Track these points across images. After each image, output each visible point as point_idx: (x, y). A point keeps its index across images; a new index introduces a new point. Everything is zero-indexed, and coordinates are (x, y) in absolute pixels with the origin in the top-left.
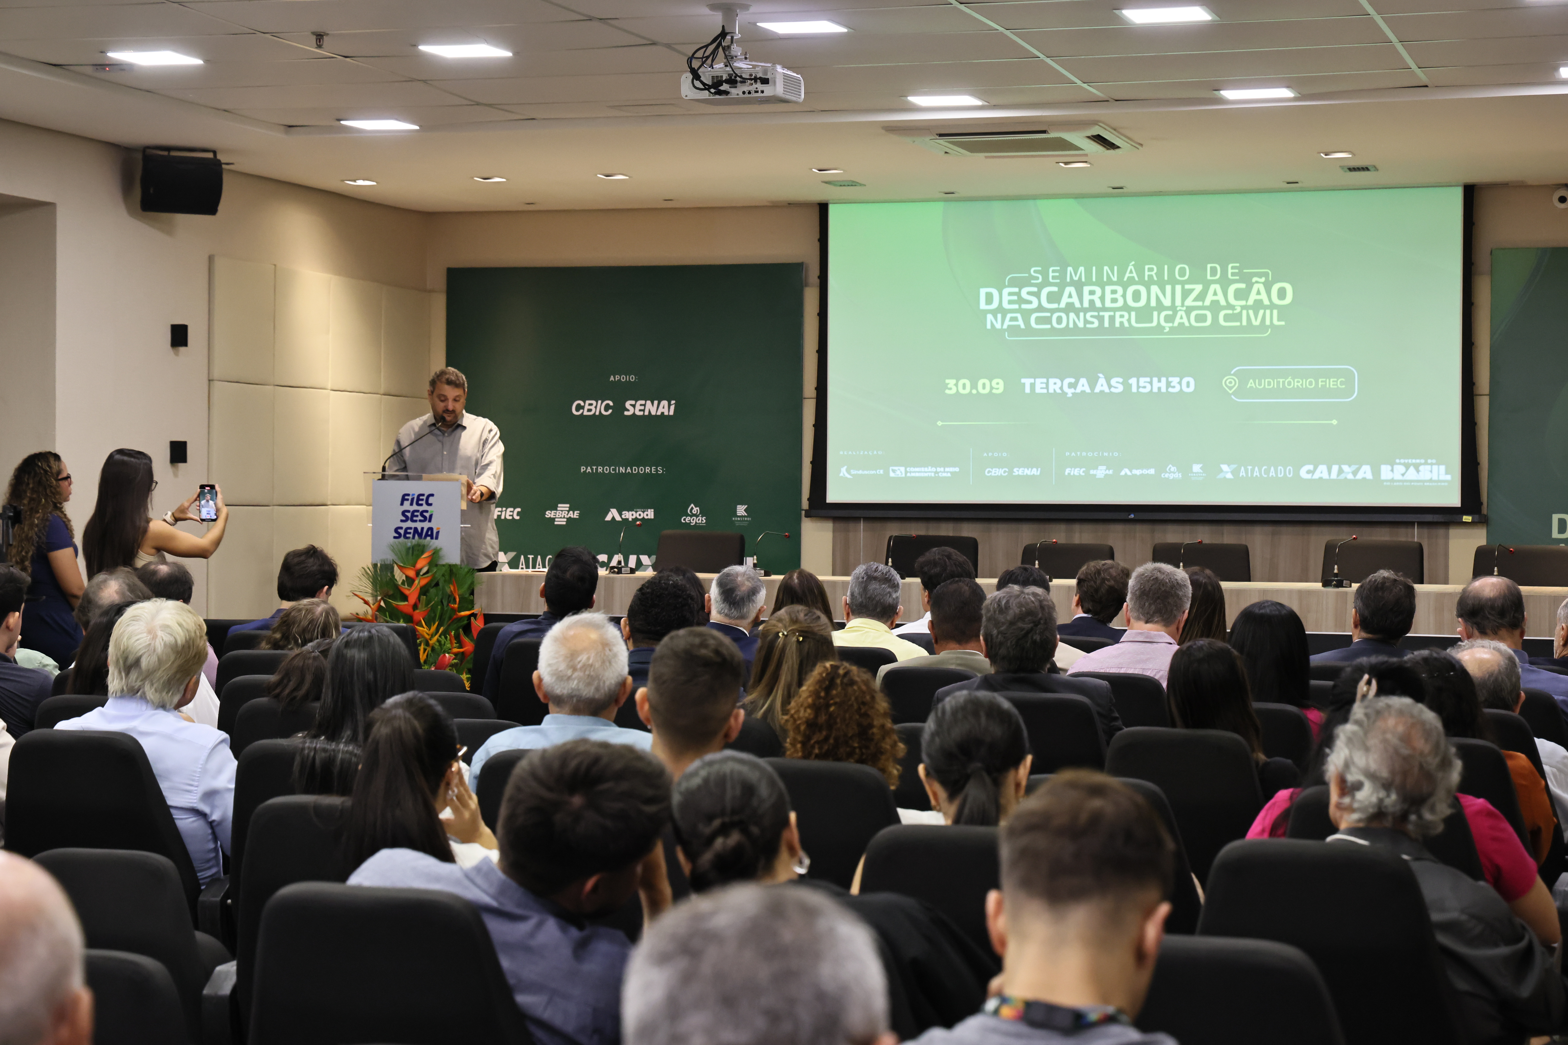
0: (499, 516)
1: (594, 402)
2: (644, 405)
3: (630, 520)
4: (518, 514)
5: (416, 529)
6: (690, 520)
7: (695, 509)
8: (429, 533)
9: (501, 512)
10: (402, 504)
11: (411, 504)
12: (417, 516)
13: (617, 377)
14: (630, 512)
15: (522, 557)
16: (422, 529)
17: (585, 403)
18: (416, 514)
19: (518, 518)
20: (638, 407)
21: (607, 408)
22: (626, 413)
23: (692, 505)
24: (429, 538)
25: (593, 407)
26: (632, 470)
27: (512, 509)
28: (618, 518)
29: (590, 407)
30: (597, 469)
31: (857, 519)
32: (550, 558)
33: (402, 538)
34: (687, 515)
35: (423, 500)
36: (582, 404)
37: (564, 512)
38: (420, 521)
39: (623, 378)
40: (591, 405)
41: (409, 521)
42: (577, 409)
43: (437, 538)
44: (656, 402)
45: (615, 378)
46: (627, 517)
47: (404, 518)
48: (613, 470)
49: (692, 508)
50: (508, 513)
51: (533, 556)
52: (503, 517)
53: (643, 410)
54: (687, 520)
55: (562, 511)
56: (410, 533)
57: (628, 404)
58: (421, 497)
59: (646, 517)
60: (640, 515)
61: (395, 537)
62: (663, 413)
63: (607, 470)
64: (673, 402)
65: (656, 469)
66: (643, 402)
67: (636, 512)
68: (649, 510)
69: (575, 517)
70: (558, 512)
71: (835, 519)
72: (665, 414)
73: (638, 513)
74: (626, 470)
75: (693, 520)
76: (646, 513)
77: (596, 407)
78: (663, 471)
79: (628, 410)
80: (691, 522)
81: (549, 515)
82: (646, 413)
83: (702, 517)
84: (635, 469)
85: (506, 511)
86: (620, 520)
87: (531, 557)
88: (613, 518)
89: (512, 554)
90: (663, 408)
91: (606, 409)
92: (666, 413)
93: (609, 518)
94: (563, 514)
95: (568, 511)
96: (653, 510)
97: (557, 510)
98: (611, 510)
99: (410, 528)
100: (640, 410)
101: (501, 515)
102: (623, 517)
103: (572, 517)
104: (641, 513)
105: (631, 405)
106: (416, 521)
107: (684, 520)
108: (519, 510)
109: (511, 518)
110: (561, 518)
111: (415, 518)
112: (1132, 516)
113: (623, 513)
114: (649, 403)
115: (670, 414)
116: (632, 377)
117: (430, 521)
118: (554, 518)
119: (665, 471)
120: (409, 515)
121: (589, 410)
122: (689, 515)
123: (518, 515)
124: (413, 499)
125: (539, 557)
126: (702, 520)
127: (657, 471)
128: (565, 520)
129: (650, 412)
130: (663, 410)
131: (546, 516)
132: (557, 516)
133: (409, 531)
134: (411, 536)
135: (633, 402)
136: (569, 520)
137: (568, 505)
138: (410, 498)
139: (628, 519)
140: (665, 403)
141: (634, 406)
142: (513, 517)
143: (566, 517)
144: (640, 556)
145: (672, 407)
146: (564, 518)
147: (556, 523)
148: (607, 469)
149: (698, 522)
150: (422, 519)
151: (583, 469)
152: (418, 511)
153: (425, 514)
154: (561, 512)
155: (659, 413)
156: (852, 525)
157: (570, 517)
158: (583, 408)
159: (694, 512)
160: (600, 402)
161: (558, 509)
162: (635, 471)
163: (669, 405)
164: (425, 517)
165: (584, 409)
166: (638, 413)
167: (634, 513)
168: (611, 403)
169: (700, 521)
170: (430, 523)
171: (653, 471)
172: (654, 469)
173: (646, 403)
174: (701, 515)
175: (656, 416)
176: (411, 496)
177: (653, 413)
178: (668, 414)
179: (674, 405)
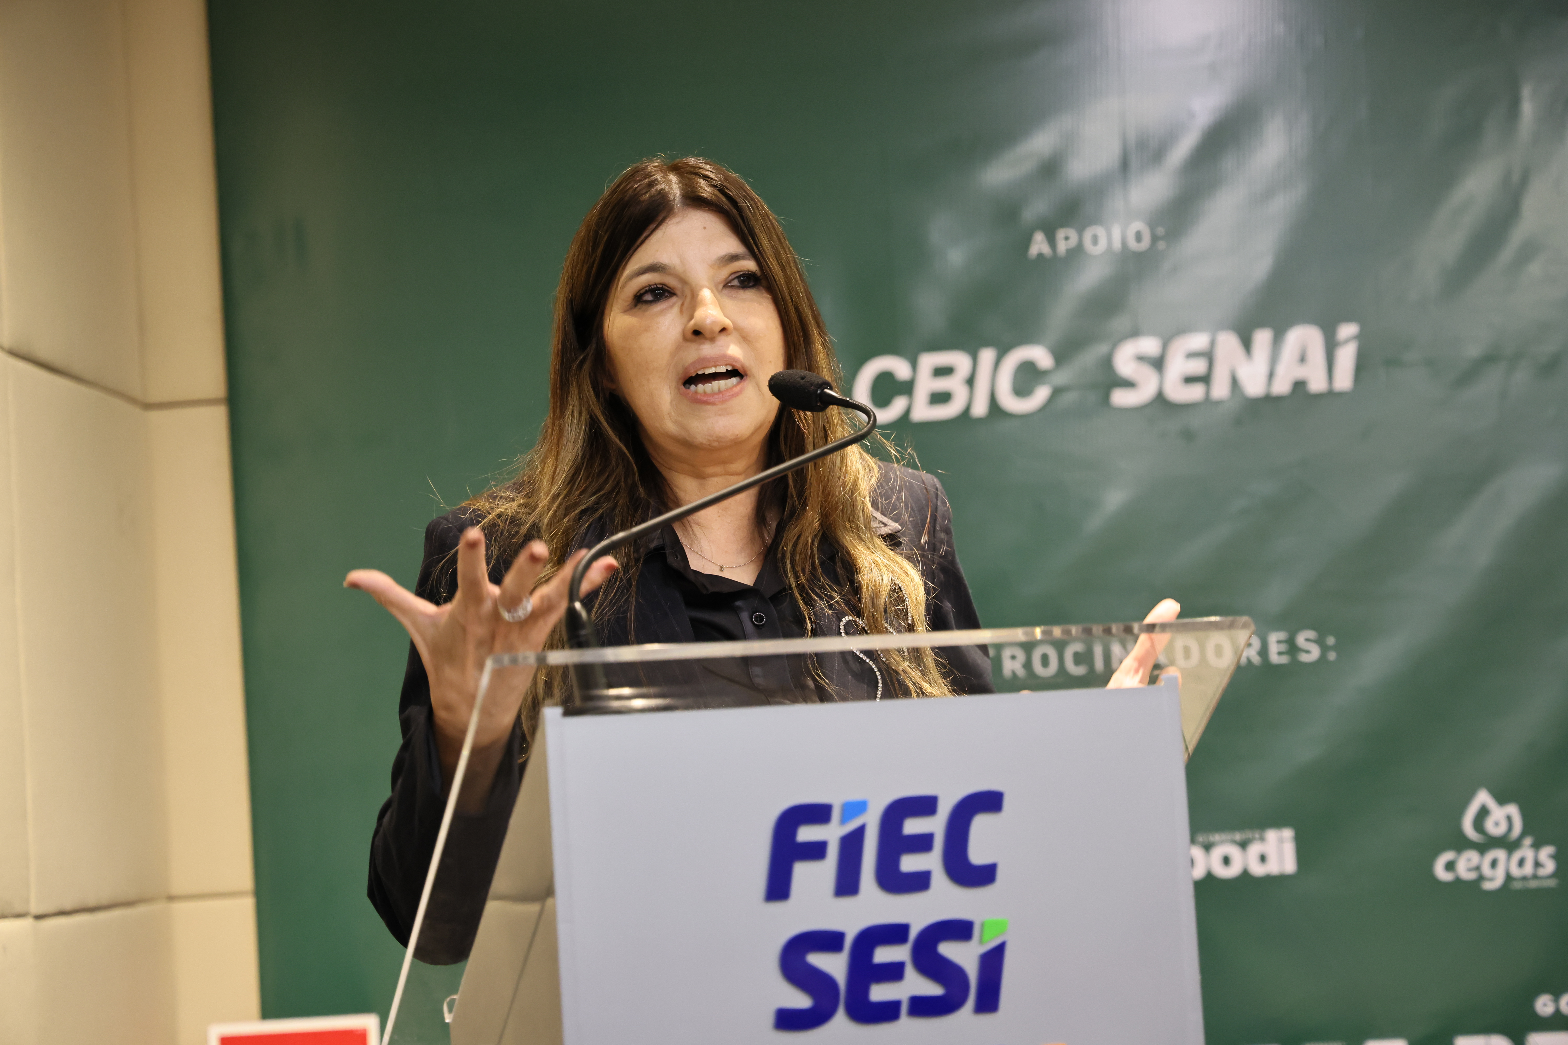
2: (1209, 355)
6: (1478, 868)
7: (1498, 813)
10: (778, 888)
11: (847, 884)
12: (894, 972)
13: (1065, 239)
18: (883, 955)
23: (1483, 797)
34: (1461, 844)
35: (923, 843)
38: (920, 1007)
39: (1096, 241)
41: (840, 1019)
45: (1053, 245)
47: (801, 1001)
49: (1484, 812)
53: (1205, 379)
54: (1460, 864)
58: (912, 826)
59: (1258, 870)
60: (1226, 861)
62: (1299, 386)
64: (1347, 330)
65: (1291, 641)
67: (1208, 848)
68: (1272, 835)
72: (1313, 388)
73: (1218, 853)
75: (1494, 864)
76: (1255, 849)
78: (1324, 649)
80: (1481, 878)
82: (1220, 389)
83: (1537, 846)
90: (1303, 359)
96: (1288, 834)
100: (1190, 380)
104: (1233, 851)
106: (888, 1012)
107: (1450, 866)
111: (879, 993)
114: (1228, 342)
115: (1337, 386)
116: (1139, 233)
117: (988, 1001)
119: (1331, 648)
120: (835, 965)
121: (940, 398)
122: (1469, 845)
124: (852, 844)
126: (1537, 864)
127: (1293, 650)
129: (1234, 379)
130: (1300, 373)
138: (832, 834)
145: (1346, 357)
149: (1515, 871)
150: (932, 989)
152: (895, 934)
153: (948, 950)
155: (1282, 387)
159: (1496, 824)
163: (1331, 347)
164: (950, 975)
166: (1179, 393)
169: (1528, 869)
170: (986, 1019)
171: (1277, 651)
172: (1278, 642)
173: (1213, 343)
174: (1528, 841)
175: (1269, 400)
176: (836, 814)
177: (1254, 386)
178: (1325, 388)
179: (1353, 344)
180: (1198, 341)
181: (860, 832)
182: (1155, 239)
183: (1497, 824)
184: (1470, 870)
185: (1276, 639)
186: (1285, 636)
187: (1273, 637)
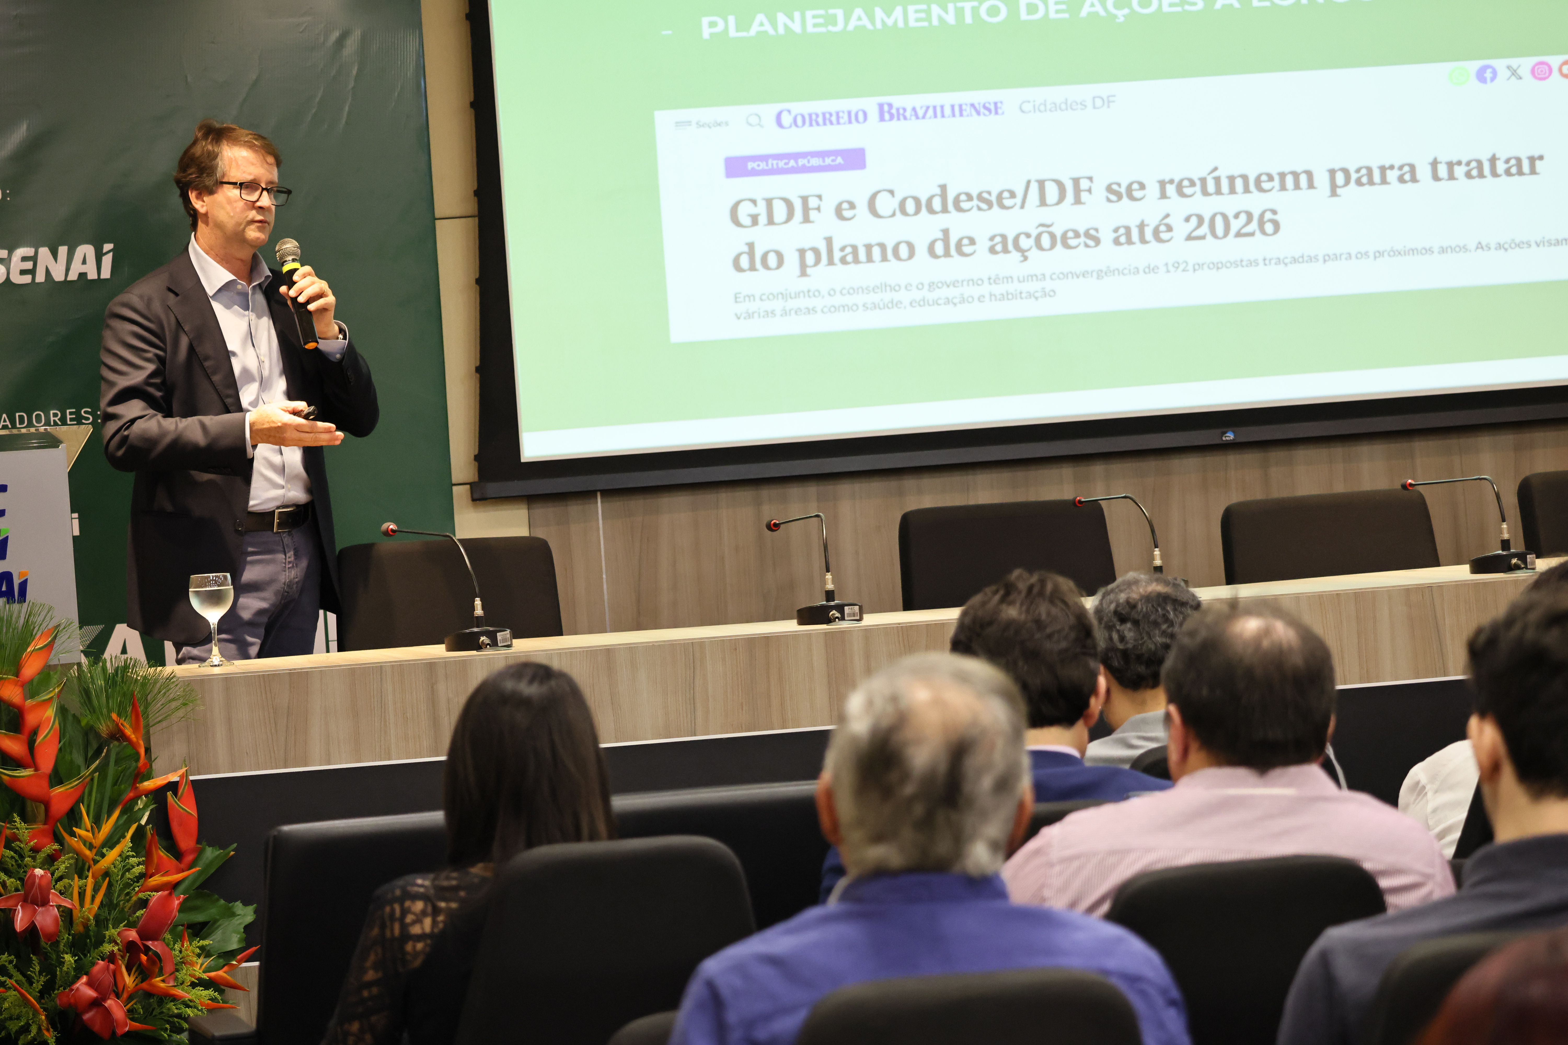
2: (34, 259)
8: (4, 589)
26: (13, 422)
31: (588, 495)
43: (22, 599)
53: (32, 272)
62: (82, 275)
64: (108, 247)
71: (531, 499)
72: (90, 277)
82: (40, 278)
84: (21, 418)
90: (84, 262)
96: (75, 515)
100: (23, 272)
112: (1230, 436)
114: (44, 252)
115: (103, 276)
127: (79, 417)
129: (48, 272)
130: (83, 269)
145: (107, 260)
155: (73, 276)
156: (574, 509)
162: (22, 422)
163: (99, 256)
166: (18, 279)
171: (70, 418)
172: (71, 413)
173: (36, 253)
175: (66, 282)
177: (58, 275)
178: (96, 277)
179: (111, 254)
180: (29, 251)
182: (5, 195)
185: (69, 412)
186: (74, 410)
187: (68, 411)
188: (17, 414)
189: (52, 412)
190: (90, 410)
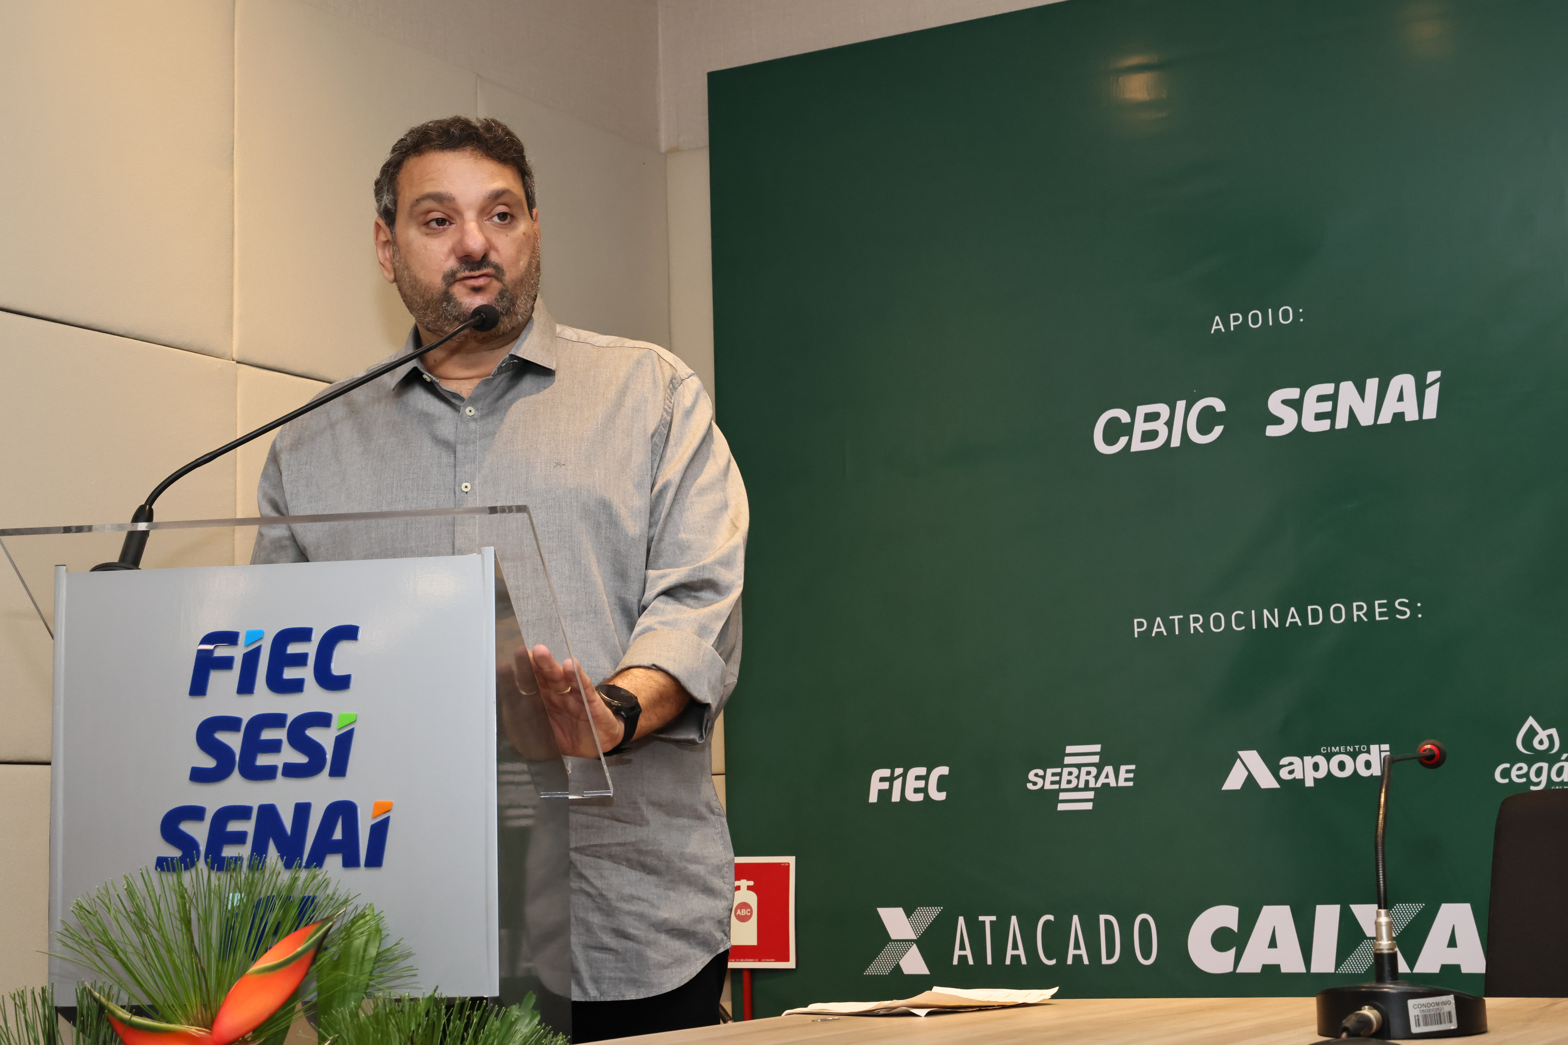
0: (885, 795)
1: (1163, 409)
2: (1333, 398)
3: (1309, 783)
4: (942, 783)
5: (268, 813)
6: (1527, 775)
7: (1542, 734)
8: (338, 835)
9: (891, 779)
10: (198, 687)
11: (246, 686)
12: (274, 747)
13: (1235, 320)
14: (1307, 759)
15: (961, 920)
16: (302, 811)
17: (1133, 416)
18: (267, 735)
19: (941, 796)
20: (1311, 406)
21: (1207, 421)
22: (1272, 431)
23: (1531, 721)
24: (334, 862)
25: (1159, 426)
26: (1304, 618)
27: (922, 771)
28: (1266, 780)
29: (1150, 426)
30: (1184, 623)
32: (1047, 922)
33: (201, 864)
34: (1515, 757)
35: (300, 660)
36: (1125, 417)
37: (1084, 770)
38: (291, 771)
39: (1256, 319)
40: (1151, 417)
42: (1110, 438)
43: (375, 859)
44: (1372, 384)
45: (1226, 324)
46: (1298, 775)
47: (209, 763)
48: (1240, 621)
49: (1532, 733)
50: (912, 783)
51: (994, 918)
52: (896, 797)
53: (1331, 415)
54: (1514, 773)
55: (1079, 766)
56: (239, 838)
57: (1275, 403)
58: (293, 649)
59: (1364, 773)
60: (1342, 766)
61: (162, 864)
62: (1399, 417)
63: (1217, 625)
64: (1433, 375)
65: (1390, 606)
66: (1327, 388)
67: (1328, 757)
68: (1373, 747)
69: (1122, 783)
70: (1066, 771)
72: (1408, 418)
73: (1335, 760)
74: (1283, 620)
75: (1539, 773)
76: (1362, 758)
77: (1170, 424)
78: (1414, 611)
79: (1279, 421)
80: (1530, 782)
81: (1040, 781)
82: (1342, 422)
84: (1315, 613)
85: (904, 776)
86: (1275, 785)
87: (988, 919)
88: (1250, 780)
89: (929, 914)
90: (1401, 398)
91: (1204, 427)
92: (1411, 415)
93: (1234, 781)
94: (1083, 777)
95: (1100, 767)
96: (1384, 746)
97: (1063, 766)
98: (1241, 753)
99: (242, 813)
100: (1319, 416)
101: (890, 791)
102: (1284, 774)
103: (1113, 784)
104: (1347, 759)
105: (1285, 402)
106: (268, 773)
107: (1506, 773)
108: (944, 770)
109: (920, 797)
110: (1076, 789)
111: (263, 760)
113: (1284, 761)
114: (1347, 388)
115: (1425, 417)
116: (1286, 313)
117: (339, 769)
118: (1057, 792)
119: (1419, 610)
120: (234, 741)
121: (1150, 435)
122: (1521, 758)
123: (939, 790)
124: (251, 659)
125: (1014, 919)
127: (1392, 611)
128: (1091, 795)
129: (1352, 417)
130: (1399, 408)
131: (1030, 786)
132: (1064, 785)
133: (234, 826)
134: (245, 851)
135: (1293, 393)
136: (1104, 793)
137: (1097, 748)
138: (237, 653)
139: (1302, 781)
140: (1404, 382)
141: (1297, 405)
142: (927, 796)
143: (1092, 784)
144: (1355, 908)
145: (1432, 395)
146: (1087, 788)
147: (1061, 807)
148: (1217, 620)
149: (1555, 778)
150: (302, 759)
151: (1140, 625)
152: (276, 720)
153: (313, 733)
154: (1075, 771)
155: (1385, 418)
157: (1106, 785)
158: (1128, 429)
160: (1181, 405)
161: (1068, 760)
162: (1315, 617)
163: (1421, 387)
164: (314, 750)
165: (1130, 434)
166: (1312, 426)
167: (1320, 759)
168: (1219, 406)
169: (1565, 776)
170: (338, 781)
171: (1380, 613)
172: (1380, 606)
173: (1336, 390)
174: (1564, 756)
175: (1375, 427)
176: (241, 640)
178: (1416, 418)
179: (1438, 384)
181: (256, 652)
182: (1296, 315)
183: (1541, 742)
184: (1519, 776)
185: (1379, 604)
186: (1385, 601)
187: (1377, 603)
188: (1309, 608)
189: (1355, 604)
190: (1407, 601)
